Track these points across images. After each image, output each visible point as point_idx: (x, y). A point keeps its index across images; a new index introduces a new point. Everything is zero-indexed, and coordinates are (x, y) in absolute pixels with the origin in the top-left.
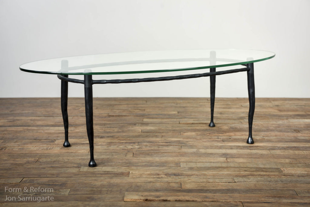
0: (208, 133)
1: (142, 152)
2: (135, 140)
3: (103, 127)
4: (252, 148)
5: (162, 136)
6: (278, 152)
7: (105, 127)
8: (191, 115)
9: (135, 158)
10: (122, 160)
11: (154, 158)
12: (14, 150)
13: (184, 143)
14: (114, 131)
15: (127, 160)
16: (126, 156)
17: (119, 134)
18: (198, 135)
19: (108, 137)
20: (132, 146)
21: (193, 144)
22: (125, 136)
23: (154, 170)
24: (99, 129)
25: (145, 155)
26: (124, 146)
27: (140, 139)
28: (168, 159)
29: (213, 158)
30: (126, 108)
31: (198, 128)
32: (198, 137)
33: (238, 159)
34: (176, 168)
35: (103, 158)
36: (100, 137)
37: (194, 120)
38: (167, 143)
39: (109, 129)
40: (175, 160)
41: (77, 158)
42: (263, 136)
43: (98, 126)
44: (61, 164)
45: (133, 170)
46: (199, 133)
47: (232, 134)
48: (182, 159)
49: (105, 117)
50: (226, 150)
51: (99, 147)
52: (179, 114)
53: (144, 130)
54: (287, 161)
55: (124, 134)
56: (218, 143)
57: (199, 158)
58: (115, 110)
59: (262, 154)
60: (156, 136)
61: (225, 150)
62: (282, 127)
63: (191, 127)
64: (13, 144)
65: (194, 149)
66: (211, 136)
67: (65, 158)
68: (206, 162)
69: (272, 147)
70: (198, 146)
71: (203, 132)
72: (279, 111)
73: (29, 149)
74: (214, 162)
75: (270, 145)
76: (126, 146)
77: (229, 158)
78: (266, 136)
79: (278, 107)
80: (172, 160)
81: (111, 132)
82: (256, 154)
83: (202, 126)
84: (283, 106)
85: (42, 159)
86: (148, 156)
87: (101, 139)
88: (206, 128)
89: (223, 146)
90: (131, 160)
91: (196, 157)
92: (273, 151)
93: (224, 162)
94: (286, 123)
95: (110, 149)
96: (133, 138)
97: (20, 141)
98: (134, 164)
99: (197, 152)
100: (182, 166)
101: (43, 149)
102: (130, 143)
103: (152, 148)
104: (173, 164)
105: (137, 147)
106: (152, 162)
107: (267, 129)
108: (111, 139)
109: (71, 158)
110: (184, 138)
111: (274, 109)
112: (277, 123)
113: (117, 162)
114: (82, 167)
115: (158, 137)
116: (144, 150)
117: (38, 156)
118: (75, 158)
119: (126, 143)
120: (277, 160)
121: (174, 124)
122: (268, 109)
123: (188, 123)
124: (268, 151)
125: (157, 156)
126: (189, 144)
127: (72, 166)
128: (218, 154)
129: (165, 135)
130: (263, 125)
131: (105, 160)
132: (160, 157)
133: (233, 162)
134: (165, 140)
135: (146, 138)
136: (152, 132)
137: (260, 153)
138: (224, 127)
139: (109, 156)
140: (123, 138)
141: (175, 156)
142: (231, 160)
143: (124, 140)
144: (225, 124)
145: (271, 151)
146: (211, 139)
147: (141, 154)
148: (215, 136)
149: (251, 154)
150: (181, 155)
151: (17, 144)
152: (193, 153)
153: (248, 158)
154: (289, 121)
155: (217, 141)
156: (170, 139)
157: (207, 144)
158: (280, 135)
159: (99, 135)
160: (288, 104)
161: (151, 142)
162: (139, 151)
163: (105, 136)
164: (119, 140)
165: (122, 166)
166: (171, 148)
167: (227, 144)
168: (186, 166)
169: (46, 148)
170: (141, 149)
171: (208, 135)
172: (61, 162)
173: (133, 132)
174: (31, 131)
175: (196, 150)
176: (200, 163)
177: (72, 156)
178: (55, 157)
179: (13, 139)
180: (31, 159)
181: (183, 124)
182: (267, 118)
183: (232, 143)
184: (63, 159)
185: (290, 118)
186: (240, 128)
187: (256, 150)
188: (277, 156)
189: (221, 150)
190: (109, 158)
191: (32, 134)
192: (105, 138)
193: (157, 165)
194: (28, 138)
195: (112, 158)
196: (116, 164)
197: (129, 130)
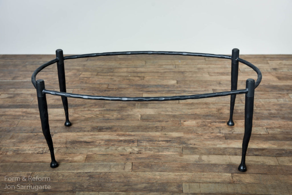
0: (209, 122)
1: (142, 160)
2: (134, 135)
3: (101, 109)
5: (163, 129)
6: (286, 161)
7: (104, 109)
8: (190, 88)
9: (134, 174)
10: (120, 177)
11: (154, 173)
12: (8, 153)
13: (186, 144)
14: (112, 118)
16: (124, 169)
17: (117, 123)
18: (198, 127)
19: (107, 129)
20: (131, 148)
21: (195, 145)
24: (98, 113)
25: (145, 167)
26: (122, 147)
27: (140, 134)
28: (169, 176)
29: (217, 173)
30: (125, 74)
31: (198, 111)
32: (199, 130)
33: (244, 175)
35: (101, 173)
36: (98, 129)
38: (167, 141)
39: (108, 113)
40: (177, 178)
41: (73, 171)
42: (267, 128)
43: (97, 106)
46: (200, 121)
48: (184, 175)
49: (105, 91)
50: (230, 158)
51: (97, 149)
52: (178, 85)
53: (143, 115)
55: (123, 123)
56: (221, 143)
57: (202, 173)
58: (115, 78)
59: (269, 166)
60: (156, 129)
61: (229, 156)
62: (284, 109)
63: (191, 111)
64: (8, 141)
65: (196, 155)
66: (212, 128)
67: (59, 172)
68: (210, 183)
69: (278, 150)
70: (200, 149)
71: (204, 120)
72: (278, 80)
73: (23, 152)
74: (218, 183)
75: (276, 146)
76: (124, 148)
77: (235, 174)
78: (270, 128)
79: (276, 71)
80: (173, 177)
81: (110, 118)
82: (263, 165)
83: (202, 108)
84: (281, 71)
85: (35, 173)
86: (148, 169)
87: (99, 133)
88: (206, 112)
89: (226, 148)
90: (130, 177)
91: (199, 172)
92: (281, 159)
93: (230, 183)
94: (288, 103)
95: (108, 154)
96: (132, 131)
97: (16, 134)
98: (133, 186)
99: (200, 162)
100: (184, 191)
101: (38, 153)
102: (129, 142)
103: (152, 153)
104: (175, 187)
105: (136, 149)
106: (153, 181)
107: (269, 114)
108: (109, 134)
109: (66, 171)
110: (185, 132)
111: (273, 76)
112: (278, 101)
113: (114, 181)
114: (77, 191)
115: (157, 129)
116: (143, 156)
117: (32, 168)
118: (70, 171)
119: (125, 141)
120: (287, 178)
121: (173, 104)
122: (266, 76)
123: (188, 103)
124: (275, 159)
125: (157, 169)
126: (190, 144)
127: (66, 190)
128: (222, 165)
129: (165, 127)
130: (264, 106)
131: (102, 177)
132: (161, 172)
133: (240, 182)
134: (165, 136)
135: (145, 132)
136: (152, 121)
137: (267, 164)
138: (225, 110)
139: (106, 169)
140: (122, 131)
141: (176, 170)
142: (237, 178)
143: (123, 135)
144: (225, 103)
145: (278, 158)
146: (212, 135)
147: (140, 166)
148: (216, 127)
149: (258, 165)
150: (182, 167)
151: (13, 142)
152: (195, 164)
153: (255, 175)
154: (290, 98)
155: (219, 138)
156: (171, 133)
157: (209, 145)
158: (284, 125)
159: (97, 125)
160: (286, 66)
161: (150, 140)
162: (138, 158)
163: (104, 128)
164: (118, 136)
165: (120, 191)
166: (172, 153)
167: (231, 143)
168: (188, 190)
169: (42, 151)
170: (140, 153)
171: (209, 125)
172: (55, 181)
173: (133, 119)
174: (29, 115)
175: (199, 158)
176: (204, 184)
177: (68, 168)
178: (49, 171)
179: (10, 131)
180: (24, 174)
181: (183, 103)
182: (267, 93)
183: (235, 141)
184: (57, 174)
185: (290, 91)
186: (242, 111)
187: (262, 157)
188: (287, 171)
189: (224, 156)
190: (107, 172)
191: (30, 122)
192: (104, 130)
193: (158, 188)
194: (25, 130)
195: (110, 172)
196: (113, 186)
197: (128, 115)
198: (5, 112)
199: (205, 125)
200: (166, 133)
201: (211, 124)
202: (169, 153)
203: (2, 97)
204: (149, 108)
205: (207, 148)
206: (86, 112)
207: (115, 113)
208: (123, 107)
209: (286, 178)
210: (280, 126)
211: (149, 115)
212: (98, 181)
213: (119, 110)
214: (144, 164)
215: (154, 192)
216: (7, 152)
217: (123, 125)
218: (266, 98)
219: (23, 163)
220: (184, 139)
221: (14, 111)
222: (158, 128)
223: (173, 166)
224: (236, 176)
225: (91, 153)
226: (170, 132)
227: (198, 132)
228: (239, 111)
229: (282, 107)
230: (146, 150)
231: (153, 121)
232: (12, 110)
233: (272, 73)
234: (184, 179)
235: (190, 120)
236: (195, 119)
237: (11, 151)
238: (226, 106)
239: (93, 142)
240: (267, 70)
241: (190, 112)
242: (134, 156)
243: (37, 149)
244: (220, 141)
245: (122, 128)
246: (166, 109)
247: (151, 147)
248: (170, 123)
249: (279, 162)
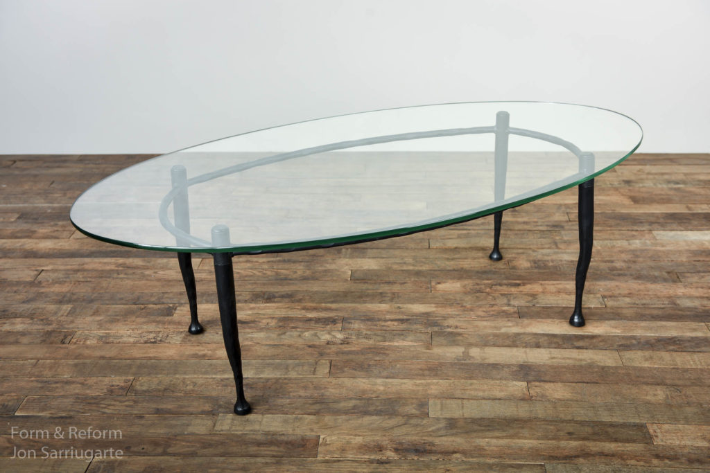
0: (487, 285)
1: (351, 357)
2: (336, 310)
3: (272, 259)
4: (580, 344)
5: (394, 297)
6: (638, 359)
7: (278, 259)
9: (334, 381)
10: (305, 388)
11: (373, 380)
12: (88, 342)
13: (439, 325)
14: (294, 276)
15: (315, 388)
16: (314, 372)
17: (304, 287)
18: (465, 293)
19: (282, 297)
20: (329, 333)
21: (457, 327)
22: (316, 293)
23: (372, 430)
24: (266, 266)
25: (356, 370)
26: (313, 332)
27: (348, 307)
28: (403, 386)
29: (498, 382)
30: (323, 190)
31: (467, 264)
32: (467, 299)
33: (552, 384)
34: (419, 421)
35: (268, 380)
36: (266, 297)
37: (459, 237)
38: (402, 321)
39: (287, 266)
40: (418, 390)
41: (214, 376)
42: (604, 297)
44: (178, 398)
45: (326, 427)
46: (469, 283)
47: (536, 288)
48: (433, 384)
50: (525, 352)
51: (262, 335)
52: (429, 211)
53: (356, 271)
54: (660, 394)
55: (315, 287)
56: (510, 324)
57: (469, 381)
58: (302, 198)
59: (603, 368)
60: (381, 297)
61: (524, 349)
62: (641, 259)
63: (452, 263)
64: (89, 319)
65: (459, 347)
66: (493, 297)
67: (187, 377)
68: (484, 399)
69: (624, 338)
70: (467, 336)
71: (478, 281)
72: (632, 203)
73: (118, 341)
74: (500, 399)
75: (619, 331)
76: (316, 333)
77: (533, 383)
78: (610, 297)
79: (630, 186)
80: (411, 388)
81: (290, 277)
82: (590, 366)
83: (475, 259)
84: (641, 185)
85: (140, 378)
86: (362, 373)
87: (268, 305)
88: (483, 265)
89: (519, 334)
90: (325, 388)
91: (462, 378)
92: (628, 354)
93: (523, 399)
94: (649, 247)
95: (283, 345)
96: (332, 302)
97: (104, 307)
98: (331, 405)
99: (465, 360)
100: (431, 415)
101: (146, 343)
102: (327, 323)
103: (371, 342)
104: (414, 406)
105: (340, 336)
106: (370, 395)
107: (610, 270)
108: (287, 306)
109: (201, 376)
110: (438, 304)
111: (623, 195)
112: (629, 244)
113: (295, 394)
114: (221, 412)
115: (384, 299)
116: (353, 349)
117: (134, 370)
118: (208, 376)
119: (318, 320)
120: (637, 391)
121: (418, 249)
122: (608, 195)
123: (446, 247)
124: (616, 354)
125: (380, 372)
126: (448, 326)
127: (200, 410)
128: (509, 366)
129: (398, 293)
130: (601, 254)
131: (270, 388)
132: (387, 378)
133: (543, 398)
134: (398, 311)
135: (359, 303)
136: (373, 281)
137: (599, 364)
138: (521, 262)
139: (279, 373)
140: (313, 301)
141: (417, 375)
142: (538, 390)
143: (315, 309)
144: (522, 249)
145: (622, 353)
146: (493, 309)
147: (346, 367)
148: (502, 295)
149: (581, 366)
150: (430, 369)
151: (98, 321)
152: (455, 364)
153: (574, 384)
154: (654, 238)
155: (506, 315)
156: (410, 306)
157: (485, 327)
158: (639, 291)
159: (263, 290)
160: (651, 177)
161: (369, 319)
162: (343, 353)
163: (277, 295)
164: (303, 311)
165: (305, 414)
166: (410, 343)
167: (528, 325)
168: (440, 412)
169: (154, 338)
170: (348, 343)
171: (488, 290)
172: (179, 394)
173: (335, 278)
174: (130, 271)
175: (463, 353)
176: (472, 401)
177: (203, 370)
178: (168, 374)
179: (92, 301)
180: (118, 381)
181: (436, 249)
182: (609, 229)
183: (538, 322)
184: (184, 381)
185: (656, 226)
186: (555, 263)
187: (590, 351)
188: (638, 377)
189: (515, 350)
190: (280, 378)
191: (132, 283)
192: (276, 300)
193: (379, 408)
194: (121, 299)
195: (285, 379)
196: (292, 404)
197: (326, 271)
198: (83, 264)
199: (480, 291)
200: (401, 306)
201: (491, 288)
202: (405, 343)
203: (78, 237)
204: (369, 258)
205: (481, 333)
206: (242, 264)
207: (301, 267)
208: (318, 256)
209: (634, 390)
210: (630, 292)
211: (369, 270)
212: (261, 394)
213: (307, 262)
214: (353, 364)
215: (373, 415)
216: (86, 339)
217: (315, 289)
218: (607, 239)
219: (117, 361)
220: (436, 317)
221: (100, 263)
222: (385, 297)
223: (413, 367)
224: (536, 386)
225: (250, 343)
226: (409, 303)
227: (465, 304)
228: (551, 264)
229: (637, 256)
230: (358, 338)
231: (375, 283)
232: (96, 260)
233: (622, 191)
234: (433, 391)
235: (450, 281)
236: (460, 278)
237: (94, 337)
238: (523, 253)
239: (254, 322)
240: (611, 184)
241: (450, 265)
242: (334, 349)
243: (144, 334)
244: (509, 320)
245: (312, 296)
246: (402, 259)
247: (369, 333)
248: (409, 286)
249: (624, 361)
